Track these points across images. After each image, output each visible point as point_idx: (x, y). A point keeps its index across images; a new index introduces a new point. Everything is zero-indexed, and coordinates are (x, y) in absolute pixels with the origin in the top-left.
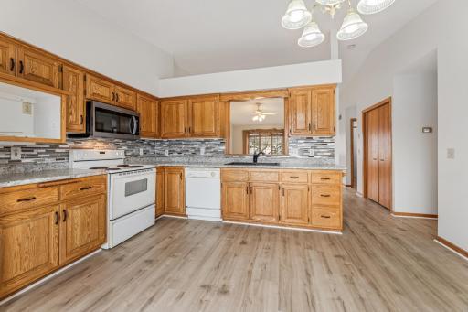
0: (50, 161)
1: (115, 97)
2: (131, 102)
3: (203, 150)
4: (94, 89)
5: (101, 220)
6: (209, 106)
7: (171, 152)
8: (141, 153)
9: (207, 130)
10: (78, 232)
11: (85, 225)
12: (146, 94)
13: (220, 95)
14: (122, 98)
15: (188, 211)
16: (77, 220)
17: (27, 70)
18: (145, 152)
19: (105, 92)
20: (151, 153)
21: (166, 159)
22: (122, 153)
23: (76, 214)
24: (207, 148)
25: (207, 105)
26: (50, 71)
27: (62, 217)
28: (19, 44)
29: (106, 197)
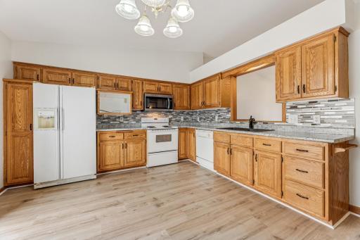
0: (133, 122)
1: (159, 89)
2: (169, 90)
3: (217, 117)
4: (147, 87)
5: (143, 152)
6: (214, 83)
7: (201, 119)
8: (182, 120)
9: (213, 102)
10: (132, 154)
11: (135, 152)
12: (179, 84)
13: (221, 73)
14: (163, 89)
15: (198, 160)
16: (132, 149)
17: (120, 86)
18: (185, 119)
19: (153, 88)
20: (190, 119)
21: (197, 124)
22: (167, 120)
23: (131, 146)
24: (219, 116)
25: (213, 83)
26: (128, 84)
27: (125, 146)
28: (117, 77)
29: (146, 141)
